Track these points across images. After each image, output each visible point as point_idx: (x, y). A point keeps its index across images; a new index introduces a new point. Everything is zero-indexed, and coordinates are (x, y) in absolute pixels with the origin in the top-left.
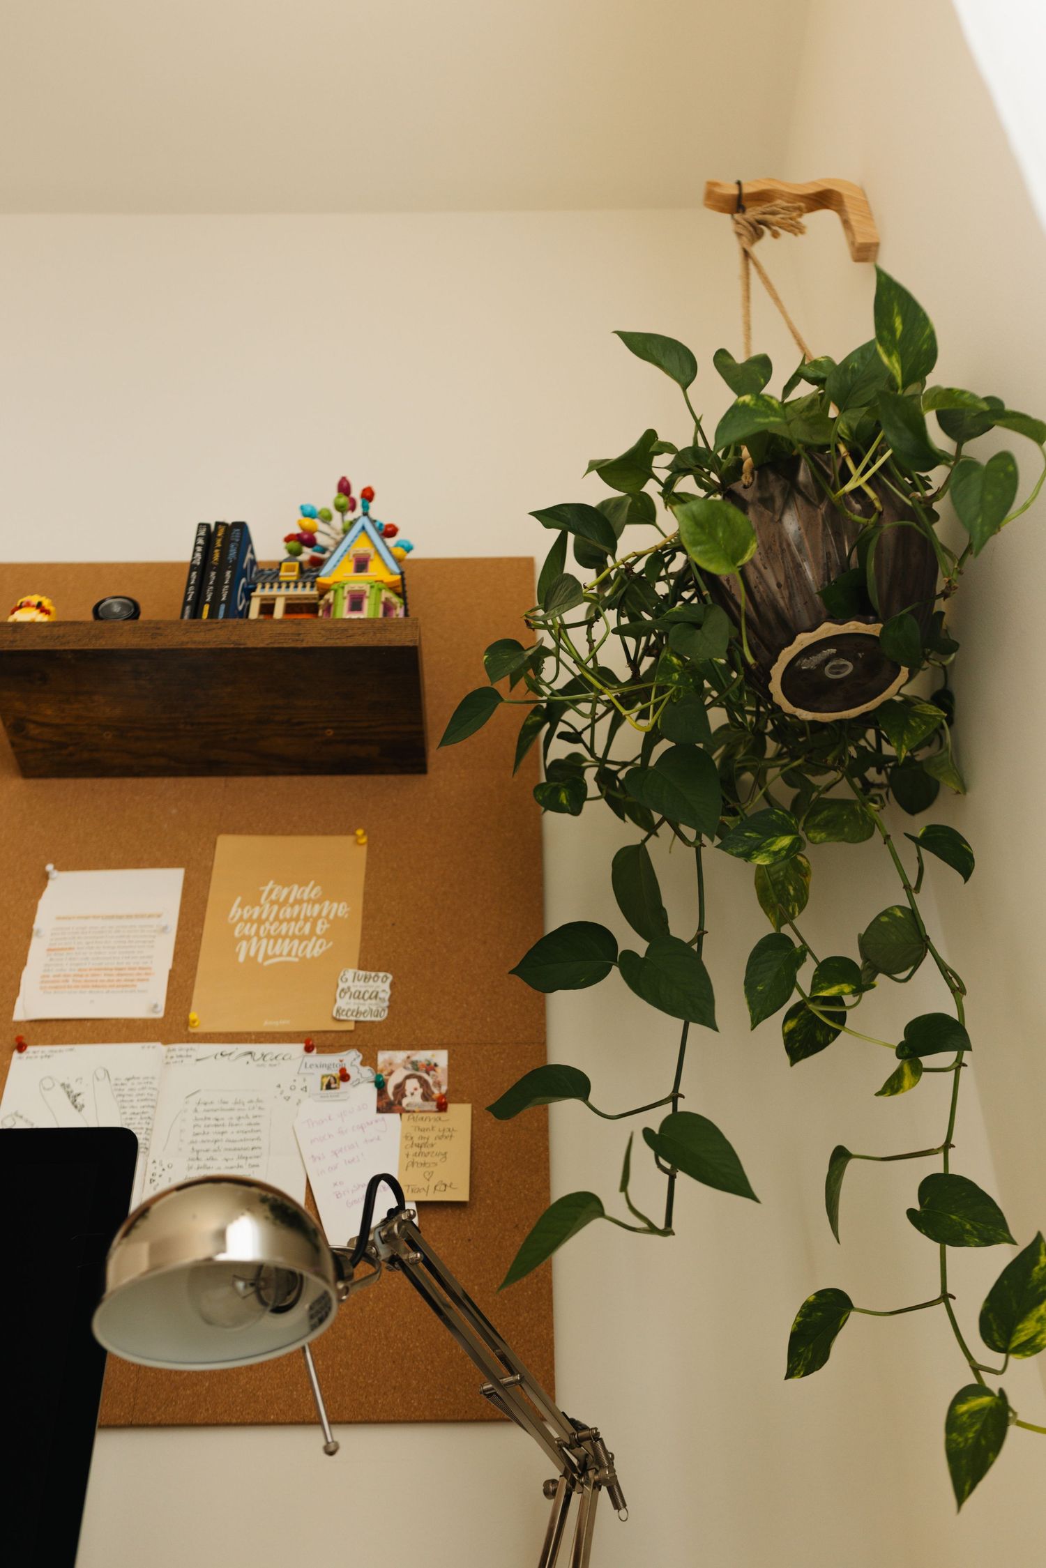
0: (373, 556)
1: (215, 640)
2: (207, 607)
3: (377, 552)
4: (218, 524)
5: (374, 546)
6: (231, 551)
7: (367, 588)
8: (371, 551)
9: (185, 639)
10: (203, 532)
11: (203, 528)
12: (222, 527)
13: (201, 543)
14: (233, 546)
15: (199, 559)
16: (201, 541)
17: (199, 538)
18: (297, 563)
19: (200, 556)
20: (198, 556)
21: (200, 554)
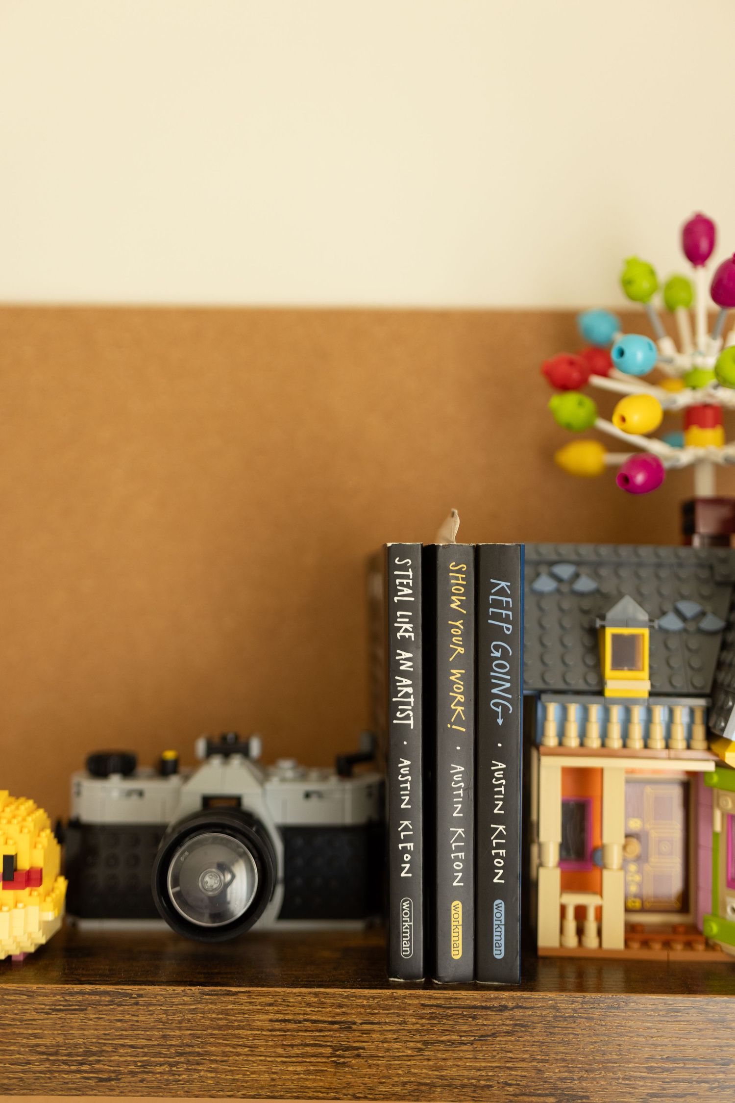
10: (407, 586)
11: (404, 568)
12: (459, 571)
13: (407, 635)
14: (498, 654)
15: (409, 704)
16: (406, 630)
17: (399, 613)
18: (646, 632)
19: (410, 690)
20: (405, 689)
21: (409, 682)
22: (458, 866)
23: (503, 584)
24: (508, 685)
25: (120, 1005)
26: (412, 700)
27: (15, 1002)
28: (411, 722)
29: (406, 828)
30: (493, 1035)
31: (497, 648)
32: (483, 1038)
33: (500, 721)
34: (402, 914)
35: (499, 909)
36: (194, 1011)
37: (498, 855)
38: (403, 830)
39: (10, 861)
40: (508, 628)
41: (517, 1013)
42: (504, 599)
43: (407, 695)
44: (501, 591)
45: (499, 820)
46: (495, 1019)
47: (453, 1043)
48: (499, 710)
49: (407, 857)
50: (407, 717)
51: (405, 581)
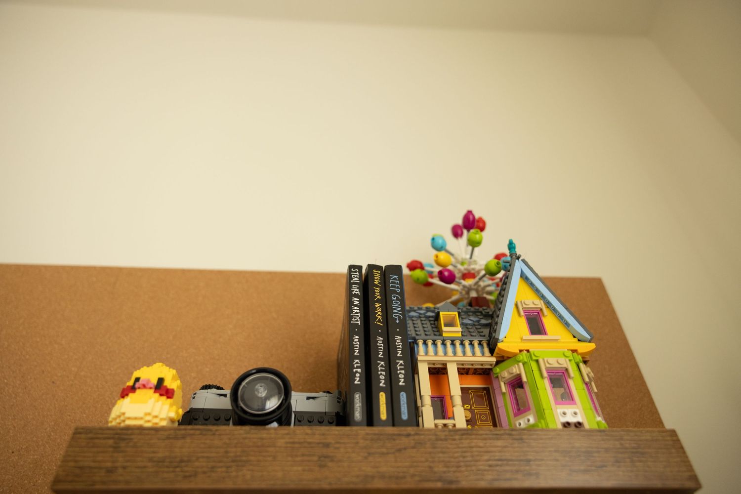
0: (546, 311)
1: (412, 471)
2: (383, 397)
3: (548, 304)
4: (371, 267)
5: (543, 297)
6: (395, 305)
7: (564, 363)
8: (540, 304)
9: (368, 470)
10: (357, 277)
11: (356, 272)
12: (378, 273)
13: (357, 293)
14: (395, 299)
15: (358, 316)
16: (356, 291)
17: (353, 286)
18: (457, 313)
19: (358, 311)
20: (356, 311)
21: (358, 309)
22: (382, 377)
23: (395, 277)
24: (400, 309)
25: (205, 435)
26: (359, 314)
27: (148, 434)
28: (359, 322)
29: (357, 363)
30: (405, 449)
31: (394, 297)
32: (399, 450)
33: (397, 321)
34: (355, 400)
35: (403, 397)
36: (245, 438)
37: (400, 373)
38: (356, 364)
39: (161, 381)
40: (398, 291)
41: (416, 437)
42: (396, 281)
43: (357, 313)
44: (395, 279)
45: (400, 358)
46: (404, 441)
47: (383, 454)
48: (397, 317)
49: (358, 375)
50: (357, 321)
51: (356, 276)
